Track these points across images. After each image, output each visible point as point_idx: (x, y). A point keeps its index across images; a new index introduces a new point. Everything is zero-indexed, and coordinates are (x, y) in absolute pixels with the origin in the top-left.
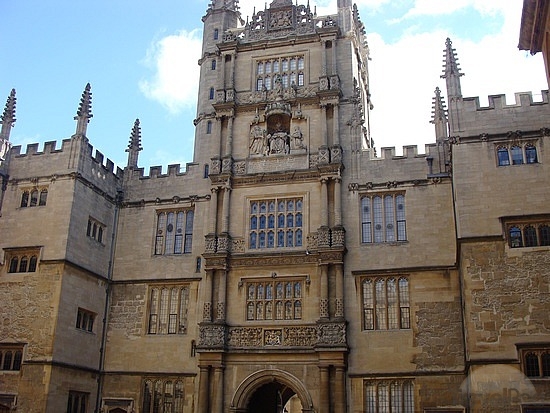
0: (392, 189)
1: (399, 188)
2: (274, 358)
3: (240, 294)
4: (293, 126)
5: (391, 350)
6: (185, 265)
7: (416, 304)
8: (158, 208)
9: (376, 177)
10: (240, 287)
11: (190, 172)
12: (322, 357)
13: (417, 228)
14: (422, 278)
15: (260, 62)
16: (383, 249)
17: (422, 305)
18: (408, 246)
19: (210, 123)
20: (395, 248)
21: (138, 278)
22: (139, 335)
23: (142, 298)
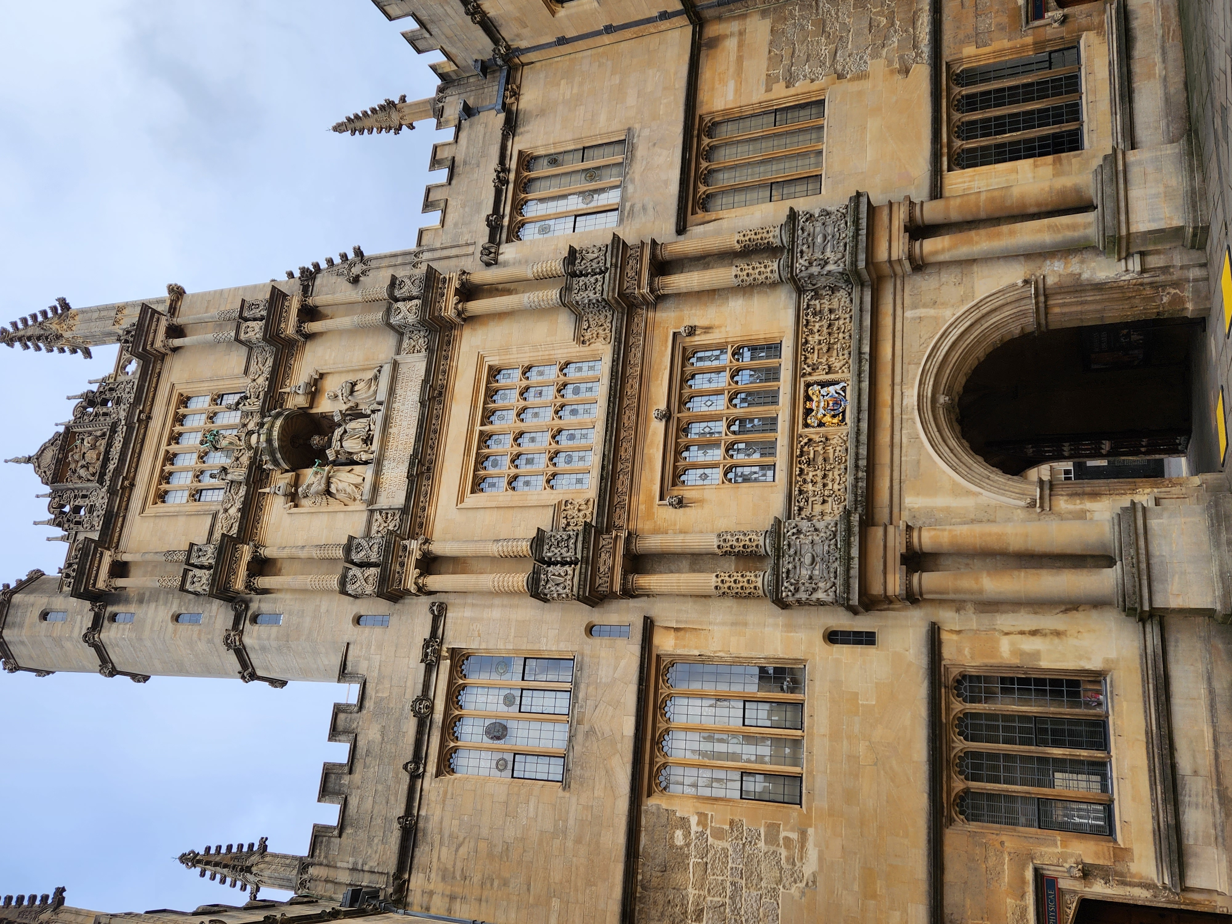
0: (512, 176)
1: (513, 165)
2: (885, 395)
3: (700, 502)
4: (324, 406)
5: (873, 125)
6: (604, 673)
7: (768, 90)
8: (432, 768)
9: (478, 211)
10: (680, 503)
11: (363, 669)
12: (882, 255)
13: (602, 118)
14: (713, 89)
15: (162, 496)
16: (637, 177)
17: (770, 81)
18: (637, 126)
19: (254, 620)
20: (641, 152)
21: (621, 839)
22: (803, 834)
23: (684, 823)
